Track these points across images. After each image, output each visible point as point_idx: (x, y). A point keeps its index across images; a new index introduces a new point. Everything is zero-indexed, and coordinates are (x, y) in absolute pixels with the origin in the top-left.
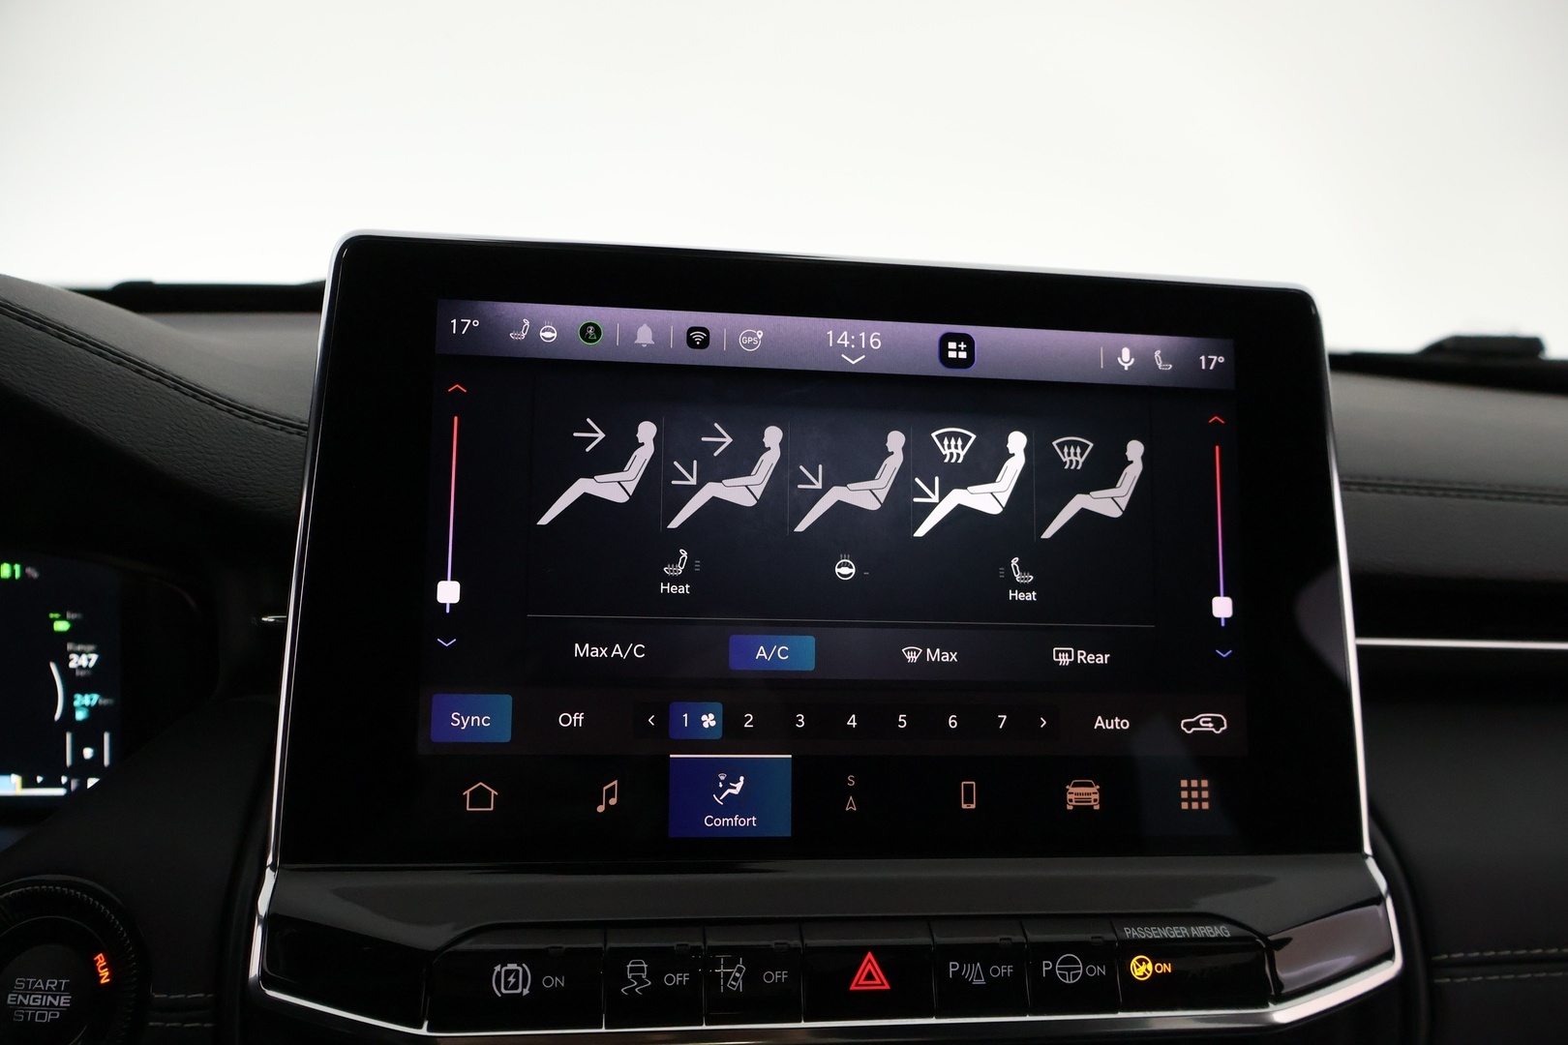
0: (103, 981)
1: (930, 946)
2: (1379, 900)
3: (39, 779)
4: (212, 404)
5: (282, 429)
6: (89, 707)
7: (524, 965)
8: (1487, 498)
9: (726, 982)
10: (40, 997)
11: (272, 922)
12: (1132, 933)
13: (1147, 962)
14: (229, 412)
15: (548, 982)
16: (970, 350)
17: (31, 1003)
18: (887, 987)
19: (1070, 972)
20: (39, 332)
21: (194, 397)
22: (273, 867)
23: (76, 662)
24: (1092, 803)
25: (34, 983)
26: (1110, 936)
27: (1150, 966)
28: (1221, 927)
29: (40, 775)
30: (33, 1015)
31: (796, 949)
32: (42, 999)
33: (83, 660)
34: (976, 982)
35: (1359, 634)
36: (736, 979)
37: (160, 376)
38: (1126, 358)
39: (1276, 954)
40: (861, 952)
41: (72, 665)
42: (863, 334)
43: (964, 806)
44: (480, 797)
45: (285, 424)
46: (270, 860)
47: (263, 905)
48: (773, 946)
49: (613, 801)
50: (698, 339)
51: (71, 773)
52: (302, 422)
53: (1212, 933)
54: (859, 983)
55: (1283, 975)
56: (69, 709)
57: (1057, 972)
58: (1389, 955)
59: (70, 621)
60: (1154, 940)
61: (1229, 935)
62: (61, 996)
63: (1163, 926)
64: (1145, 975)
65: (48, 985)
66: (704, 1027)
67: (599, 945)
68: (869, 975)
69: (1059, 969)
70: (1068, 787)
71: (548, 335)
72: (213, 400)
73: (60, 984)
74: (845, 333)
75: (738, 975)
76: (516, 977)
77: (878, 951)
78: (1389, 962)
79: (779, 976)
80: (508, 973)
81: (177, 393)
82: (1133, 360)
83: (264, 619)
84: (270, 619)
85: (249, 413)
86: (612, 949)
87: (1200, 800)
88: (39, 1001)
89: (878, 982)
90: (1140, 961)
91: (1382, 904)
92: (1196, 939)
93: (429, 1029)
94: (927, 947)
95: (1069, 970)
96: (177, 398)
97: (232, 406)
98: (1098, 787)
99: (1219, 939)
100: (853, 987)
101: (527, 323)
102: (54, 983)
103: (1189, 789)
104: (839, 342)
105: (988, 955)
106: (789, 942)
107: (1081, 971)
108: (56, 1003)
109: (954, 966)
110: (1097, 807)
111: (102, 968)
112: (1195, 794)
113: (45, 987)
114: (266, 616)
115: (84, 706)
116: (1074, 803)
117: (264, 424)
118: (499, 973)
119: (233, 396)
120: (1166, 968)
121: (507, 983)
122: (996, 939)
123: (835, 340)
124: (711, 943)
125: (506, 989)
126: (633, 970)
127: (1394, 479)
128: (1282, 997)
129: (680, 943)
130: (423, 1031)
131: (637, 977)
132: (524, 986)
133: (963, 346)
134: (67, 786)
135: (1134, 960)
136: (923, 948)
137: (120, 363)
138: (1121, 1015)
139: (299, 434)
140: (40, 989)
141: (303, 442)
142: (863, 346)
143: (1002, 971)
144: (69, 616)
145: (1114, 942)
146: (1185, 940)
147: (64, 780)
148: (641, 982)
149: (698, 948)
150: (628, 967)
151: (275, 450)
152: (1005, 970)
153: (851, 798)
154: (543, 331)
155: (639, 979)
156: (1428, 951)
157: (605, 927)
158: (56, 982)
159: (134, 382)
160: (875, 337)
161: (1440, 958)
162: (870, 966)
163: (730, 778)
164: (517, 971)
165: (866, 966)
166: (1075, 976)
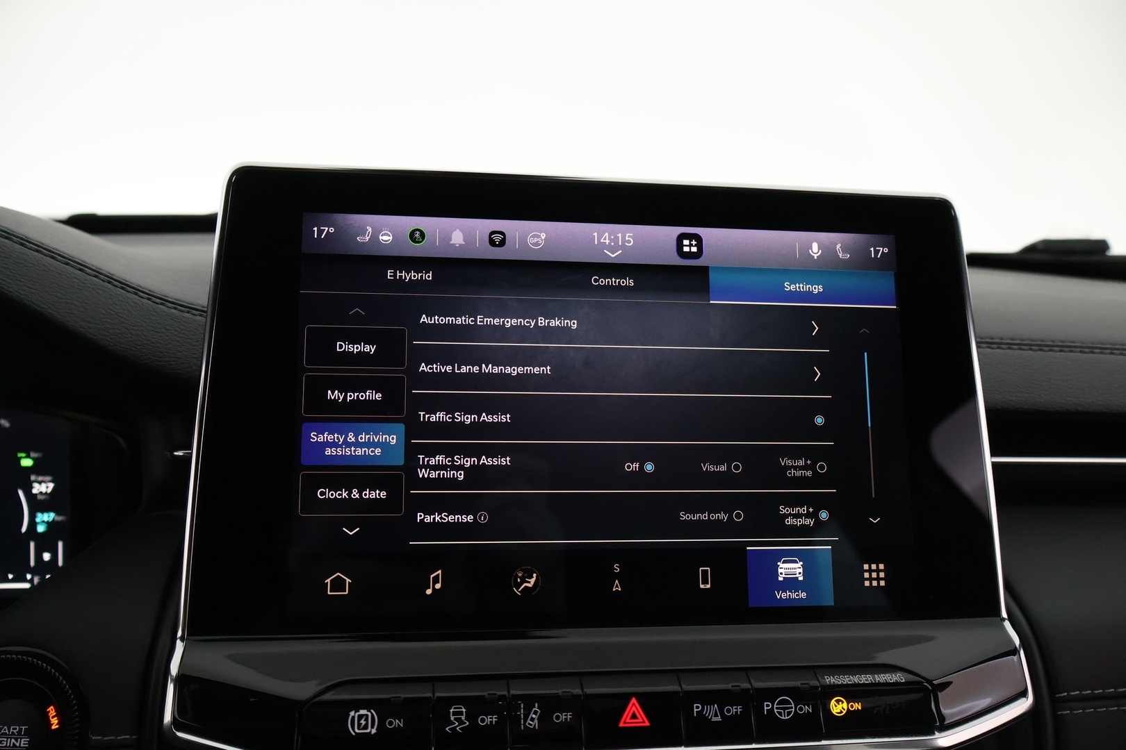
0: (53, 727)
1: (678, 692)
2: (1014, 652)
3: (10, 576)
4: (136, 294)
5: (188, 312)
6: (48, 522)
7: (372, 711)
8: (1081, 352)
9: (525, 722)
10: (6, 739)
11: (181, 680)
12: (831, 680)
13: (843, 702)
14: (149, 299)
15: (391, 723)
16: (700, 245)
18: (647, 724)
19: (785, 711)
20: (6, 241)
21: (122, 288)
22: (182, 639)
23: (37, 489)
24: (797, 575)
26: (814, 683)
27: (845, 705)
28: (898, 675)
29: (11, 573)
31: (577, 696)
32: (7, 741)
33: (43, 487)
34: (714, 719)
35: (993, 454)
36: (532, 719)
37: (97, 273)
38: (815, 250)
39: (941, 694)
40: (628, 697)
41: (35, 491)
42: (620, 235)
43: (702, 586)
44: (338, 585)
45: (190, 308)
46: (179, 634)
47: (174, 668)
48: (561, 694)
49: (438, 586)
50: (497, 240)
51: (33, 571)
52: (204, 307)
53: (891, 680)
54: (626, 721)
55: (946, 711)
56: (33, 524)
57: (775, 710)
58: (1023, 694)
59: (33, 459)
60: (847, 685)
61: (904, 680)
62: (21, 739)
63: (854, 674)
64: (841, 712)
65: (11, 730)
67: (430, 695)
68: (634, 715)
69: (777, 708)
70: (779, 563)
71: (386, 238)
72: (137, 291)
73: (21, 730)
74: (607, 234)
75: (534, 716)
76: (367, 720)
77: (639, 696)
78: (1024, 699)
79: (565, 717)
80: (360, 717)
81: (110, 286)
82: (820, 251)
83: (176, 453)
84: (179, 453)
85: (164, 300)
86: (438, 698)
87: (878, 579)
88: (5, 743)
89: (640, 720)
90: (838, 701)
91: (1017, 656)
92: (879, 684)
94: (676, 693)
95: (784, 709)
96: (110, 289)
97: (150, 295)
98: (802, 563)
99: (896, 684)
100: (621, 725)
101: (369, 229)
102: (16, 729)
103: (870, 571)
104: (602, 241)
105: (722, 698)
106: (572, 691)
107: (793, 710)
108: (18, 744)
109: (697, 707)
110: (801, 578)
111: (53, 717)
112: (874, 575)
113: (9, 731)
114: (176, 451)
115: (43, 522)
116: (784, 576)
117: (175, 308)
118: (353, 717)
119: (152, 288)
120: (857, 706)
121: (359, 724)
122: (729, 686)
123: (599, 240)
124: (513, 692)
125: (358, 729)
126: (454, 713)
128: (945, 727)
129: (490, 692)
131: (458, 718)
132: (372, 727)
133: (694, 242)
134: (31, 581)
135: (833, 701)
136: (674, 694)
137: (67, 264)
138: (824, 742)
139: (201, 315)
140: (5, 734)
141: (204, 321)
142: (620, 244)
143: (733, 710)
144: (33, 455)
145: (817, 687)
146: (871, 685)
147: (29, 577)
148: (461, 722)
149: (504, 696)
150: (451, 711)
151: (183, 327)
152: (736, 710)
153: (617, 581)
154: (382, 235)
155: (459, 720)
156: (1053, 690)
157: (433, 681)
158: (18, 728)
159: (78, 277)
160: (629, 236)
161: (1062, 695)
162: (634, 708)
163: (526, 575)
164: (367, 715)
165: (631, 708)
166: (789, 713)
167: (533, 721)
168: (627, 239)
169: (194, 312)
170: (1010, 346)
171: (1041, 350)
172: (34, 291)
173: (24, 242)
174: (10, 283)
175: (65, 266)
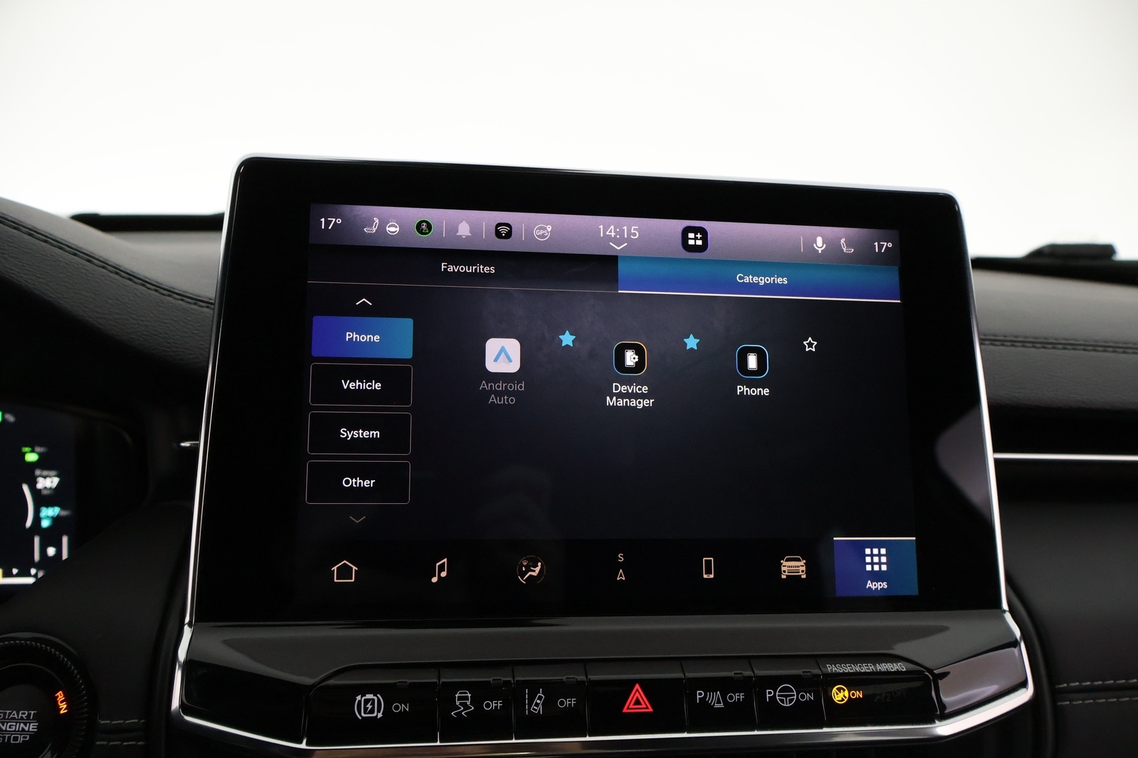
0: (62, 712)
1: (682, 679)
2: (1015, 644)
3: (15, 571)
4: (143, 285)
5: (195, 304)
6: (52, 517)
7: (378, 695)
8: (1084, 350)
9: (530, 706)
10: (14, 724)
11: (189, 666)
12: (832, 668)
13: (844, 690)
14: (156, 291)
15: (397, 708)
16: (705, 238)
17: (8, 729)
18: (651, 710)
19: (787, 698)
20: (15, 231)
21: (130, 280)
22: (190, 624)
23: (42, 484)
24: (801, 573)
25: (10, 714)
26: (817, 671)
27: (846, 693)
28: (899, 664)
29: (16, 568)
30: (9, 738)
31: (582, 683)
32: (16, 726)
33: (48, 482)
34: (717, 706)
35: (995, 450)
36: (537, 705)
38: (820, 244)
39: (940, 682)
40: (631, 684)
41: (39, 486)
42: (625, 228)
43: (705, 576)
44: (345, 572)
45: (197, 300)
46: (187, 619)
47: (182, 654)
48: (565, 681)
49: (444, 574)
50: (504, 232)
51: (38, 566)
52: (211, 299)
53: (892, 669)
54: (629, 707)
55: (946, 699)
56: (37, 519)
57: (777, 698)
58: (1024, 684)
59: (38, 453)
60: (849, 674)
61: (905, 670)
62: (30, 723)
63: (855, 663)
64: (843, 700)
65: (20, 715)
66: (514, 741)
67: (435, 680)
68: (637, 701)
69: (779, 696)
70: (782, 561)
71: (392, 229)
72: (144, 282)
73: (29, 714)
74: (612, 227)
75: (538, 701)
76: (373, 704)
77: (643, 683)
78: (1023, 690)
79: (570, 702)
80: (367, 701)
81: (117, 277)
82: (825, 245)
83: (183, 444)
84: (186, 444)
85: (171, 292)
86: (443, 682)
87: (880, 563)
88: (14, 727)
89: (644, 706)
90: (839, 689)
91: (1017, 648)
92: (881, 673)
93: (307, 744)
94: (680, 680)
95: (786, 696)
96: (117, 280)
97: (158, 287)
98: (804, 561)
99: (898, 672)
100: (625, 710)
101: (377, 221)
102: (25, 714)
103: (872, 555)
104: (607, 233)
105: (725, 685)
106: (576, 677)
107: (795, 697)
108: (26, 729)
109: (700, 694)
110: (804, 576)
111: (62, 702)
112: (876, 559)
113: (18, 716)
114: (183, 442)
115: (48, 517)
116: (787, 573)
117: (182, 300)
118: (360, 702)
119: (159, 280)
120: (859, 694)
121: (366, 709)
122: (731, 674)
123: (604, 232)
124: (518, 678)
125: (365, 713)
126: (460, 698)
127: (1016, 337)
128: (945, 716)
129: (494, 678)
130: (303, 746)
131: (463, 703)
132: (379, 711)
133: (699, 236)
134: (35, 576)
135: (835, 689)
136: (677, 681)
137: (75, 255)
138: (825, 730)
139: (208, 307)
140: (14, 718)
141: (210, 314)
142: (626, 237)
143: (736, 697)
144: (38, 449)
145: (819, 675)
146: (873, 673)
147: (33, 571)
148: (466, 707)
149: (510, 681)
150: (457, 696)
151: (189, 319)
152: (738, 697)
153: (621, 571)
154: (389, 227)
155: (465, 705)
156: (1052, 681)
157: (438, 667)
158: (27, 712)
159: (86, 267)
160: (634, 229)
161: (1061, 686)
162: (637, 694)
163: (531, 564)
164: (374, 700)
165: (635, 693)
166: (791, 701)
167: (538, 706)
168: (632, 231)
169: (201, 304)
170: (1013, 343)
171: (1044, 347)
172: (42, 280)
173: (32, 232)
174: (18, 272)
175: (73, 256)
